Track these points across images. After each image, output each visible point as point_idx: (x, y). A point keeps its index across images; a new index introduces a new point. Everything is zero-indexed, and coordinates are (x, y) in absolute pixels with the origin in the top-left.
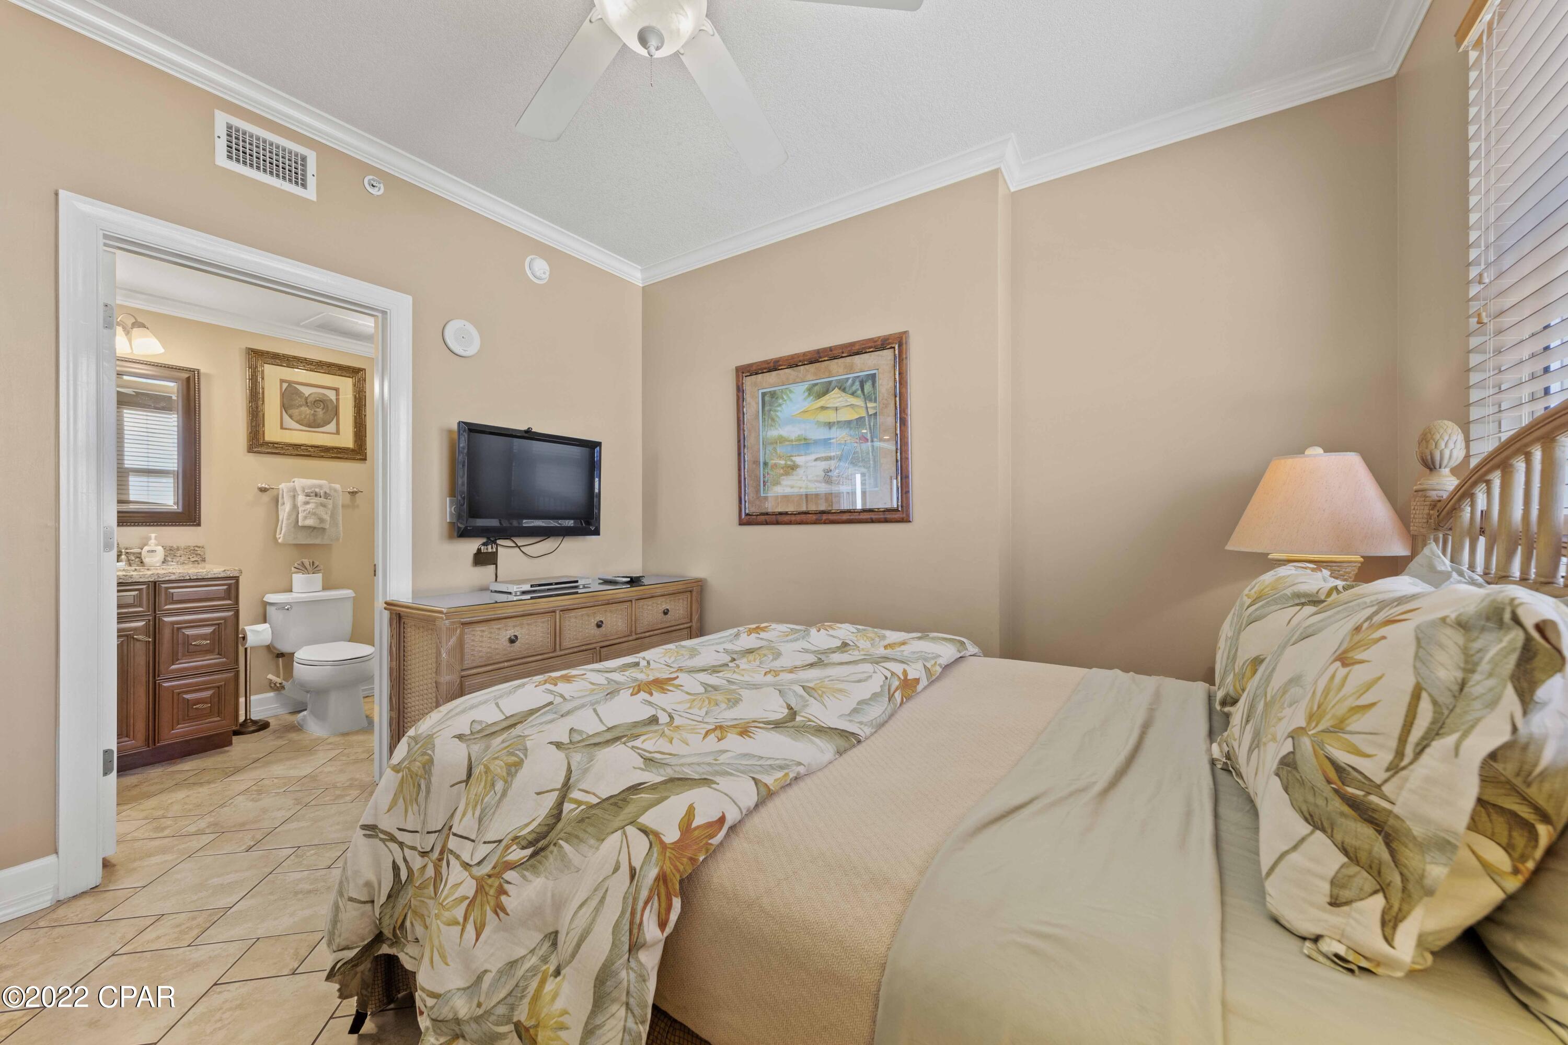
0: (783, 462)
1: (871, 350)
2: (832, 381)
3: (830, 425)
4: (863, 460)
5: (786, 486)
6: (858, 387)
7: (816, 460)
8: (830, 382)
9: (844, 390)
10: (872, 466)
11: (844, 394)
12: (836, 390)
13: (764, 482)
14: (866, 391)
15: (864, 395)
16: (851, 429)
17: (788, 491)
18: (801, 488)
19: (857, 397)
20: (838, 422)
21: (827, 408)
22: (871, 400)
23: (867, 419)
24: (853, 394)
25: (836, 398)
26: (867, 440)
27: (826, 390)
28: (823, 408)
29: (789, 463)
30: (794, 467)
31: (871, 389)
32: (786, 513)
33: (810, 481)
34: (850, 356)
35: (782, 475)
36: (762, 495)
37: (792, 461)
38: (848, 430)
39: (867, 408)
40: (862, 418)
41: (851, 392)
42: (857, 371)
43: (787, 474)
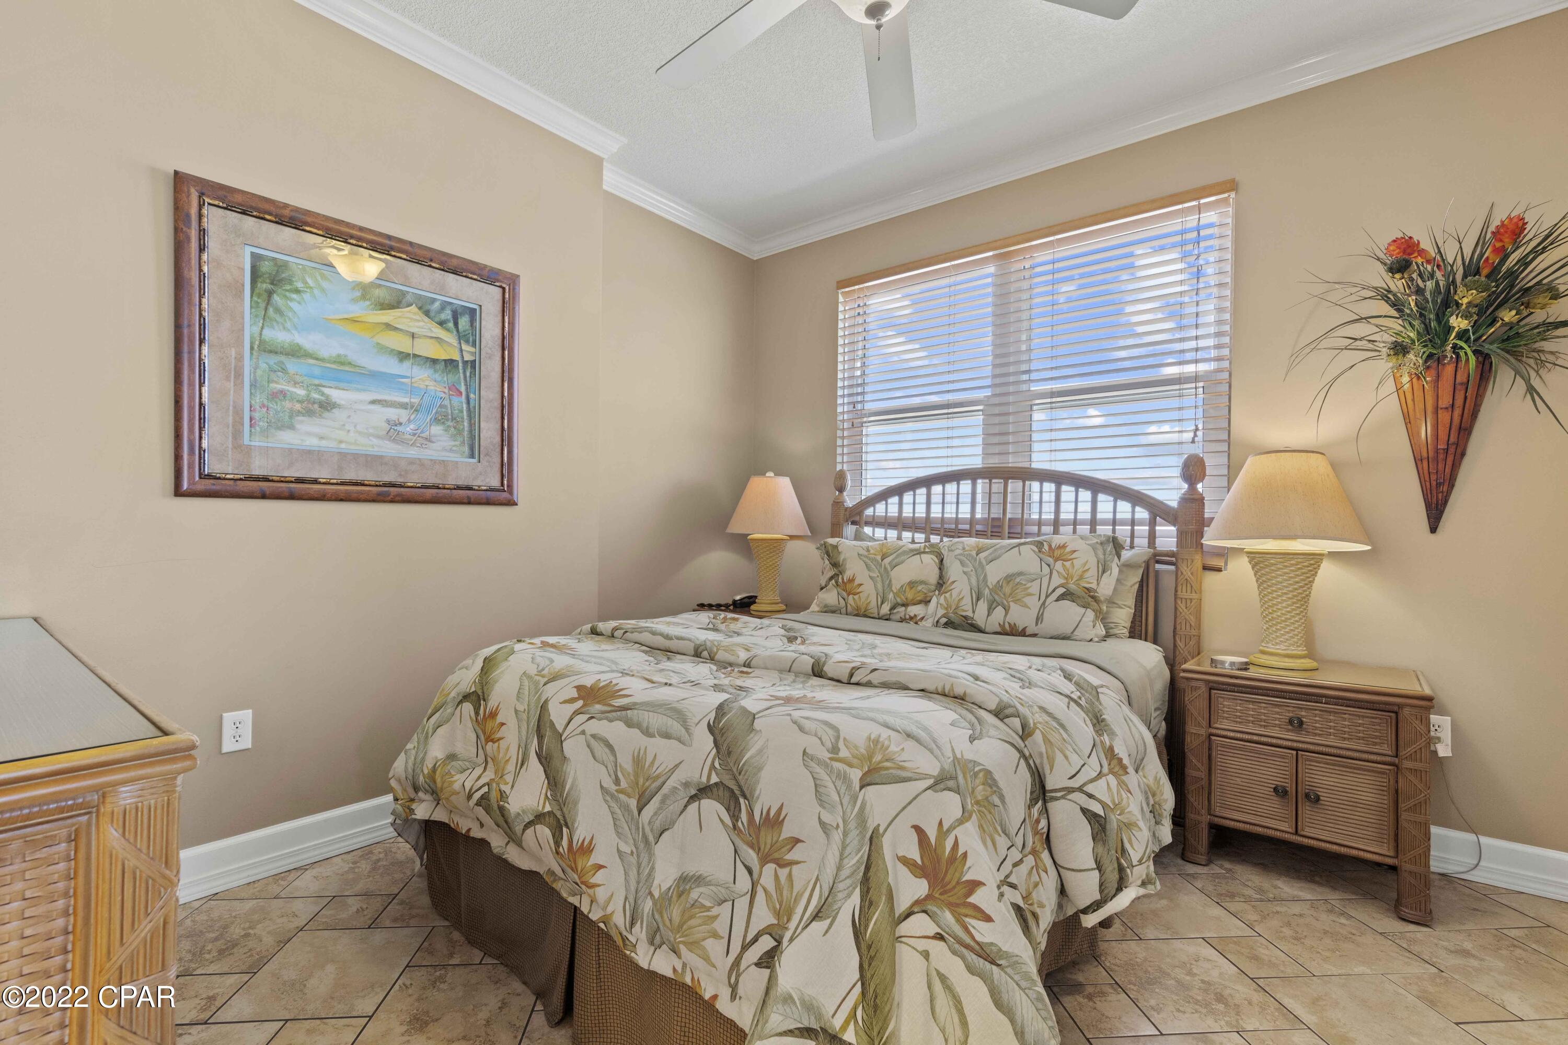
0: (301, 392)
1: (475, 277)
2: (408, 292)
3: (403, 356)
4: (453, 419)
5: (309, 434)
6: (450, 317)
7: (373, 402)
8: (404, 294)
9: (427, 313)
10: (466, 429)
11: (426, 319)
12: (413, 308)
13: (251, 419)
14: (460, 327)
15: (458, 331)
16: (436, 371)
17: (312, 442)
18: (341, 442)
19: (448, 330)
20: (415, 356)
21: (396, 329)
22: (467, 342)
23: (460, 365)
24: (441, 324)
25: (408, 318)
26: (461, 393)
27: (396, 302)
28: (388, 326)
29: (315, 396)
30: (327, 406)
31: (468, 327)
32: (315, 481)
33: (360, 433)
34: (443, 270)
35: (299, 413)
36: (246, 441)
37: (323, 394)
38: (431, 371)
39: (461, 350)
40: (452, 361)
41: (437, 319)
42: (450, 295)
43: (309, 413)
